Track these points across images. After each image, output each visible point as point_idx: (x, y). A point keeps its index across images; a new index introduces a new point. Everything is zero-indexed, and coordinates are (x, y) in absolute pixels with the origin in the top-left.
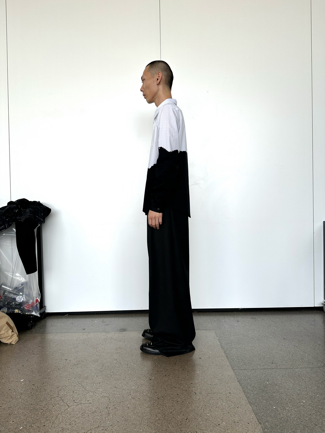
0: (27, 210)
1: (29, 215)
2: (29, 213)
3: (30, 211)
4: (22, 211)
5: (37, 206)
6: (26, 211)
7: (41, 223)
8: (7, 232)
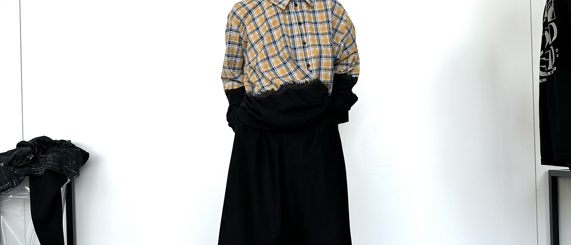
0: (49, 156)
1: (51, 164)
2: (51, 161)
3: (54, 157)
4: (41, 157)
5: (65, 149)
6: (46, 157)
7: (72, 178)
8: (16, 192)
